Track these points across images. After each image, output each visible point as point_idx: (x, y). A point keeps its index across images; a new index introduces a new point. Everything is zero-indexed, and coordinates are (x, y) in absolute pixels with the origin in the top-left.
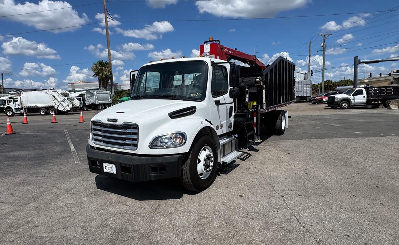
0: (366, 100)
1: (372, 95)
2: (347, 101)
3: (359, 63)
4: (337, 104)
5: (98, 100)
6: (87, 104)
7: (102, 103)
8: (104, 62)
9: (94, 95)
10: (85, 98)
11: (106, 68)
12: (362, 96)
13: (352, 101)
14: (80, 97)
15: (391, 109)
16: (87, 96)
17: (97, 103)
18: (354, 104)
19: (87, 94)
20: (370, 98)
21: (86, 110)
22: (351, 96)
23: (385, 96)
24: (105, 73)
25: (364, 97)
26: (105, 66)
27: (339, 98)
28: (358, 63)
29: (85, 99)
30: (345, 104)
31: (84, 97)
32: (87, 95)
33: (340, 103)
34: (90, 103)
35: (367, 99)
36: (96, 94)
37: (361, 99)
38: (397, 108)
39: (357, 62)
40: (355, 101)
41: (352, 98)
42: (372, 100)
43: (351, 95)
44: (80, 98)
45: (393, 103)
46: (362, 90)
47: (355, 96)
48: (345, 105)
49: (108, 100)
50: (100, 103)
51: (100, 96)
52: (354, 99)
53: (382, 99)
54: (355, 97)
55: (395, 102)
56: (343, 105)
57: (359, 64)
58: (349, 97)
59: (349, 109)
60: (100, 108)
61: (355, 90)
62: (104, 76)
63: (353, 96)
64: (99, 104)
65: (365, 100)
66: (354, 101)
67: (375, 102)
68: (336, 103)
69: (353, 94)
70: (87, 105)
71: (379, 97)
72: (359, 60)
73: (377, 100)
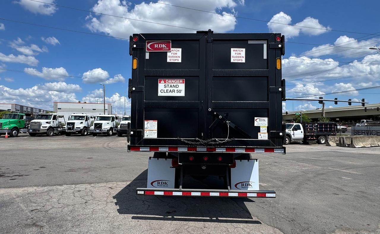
0: (303, 136)
1: (308, 130)
2: (288, 136)
12: (300, 131)
15: (330, 146)
18: (294, 139)
20: (307, 134)
22: (291, 131)
23: (318, 132)
25: (302, 132)
35: (304, 135)
37: (300, 134)
38: (335, 145)
42: (308, 136)
43: (291, 129)
45: (331, 140)
46: (299, 125)
48: (286, 140)
52: (293, 134)
53: (316, 135)
54: (295, 132)
55: (333, 139)
58: (289, 132)
59: (290, 144)
61: (293, 125)
63: (293, 131)
66: (294, 136)
67: (311, 138)
69: (293, 129)
71: (313, 133)
73: (312, 136)
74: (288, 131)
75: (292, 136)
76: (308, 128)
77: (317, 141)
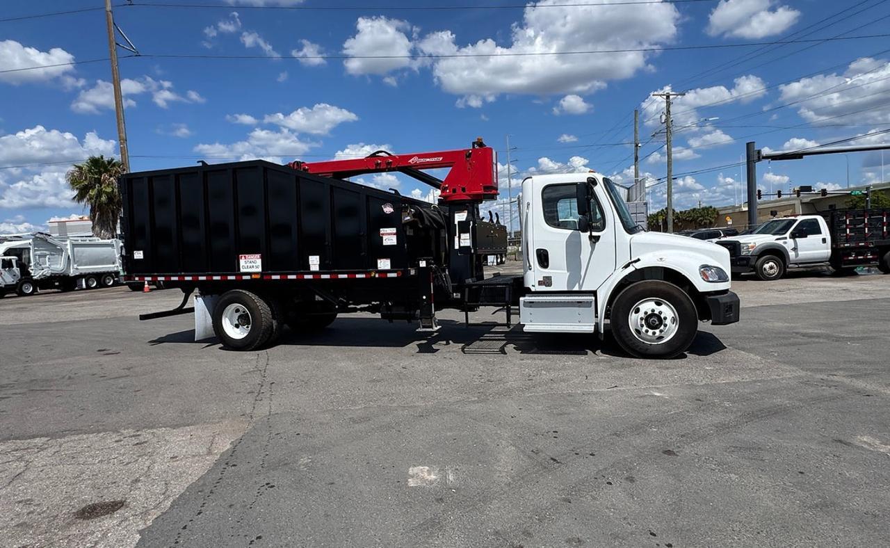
0: (830, 251)
1: (847, 234)
2: (776, 253)
3: (759, 157)
4: (747, 265)
5: (75, 263)
6: (36, 274)
7: (91, 271)
8: (106, 159)
9: (61, 250)
10: (29, 258)
11: (111, 176)
12: (818, 237)
13: (790, 254)
14: (9, 258)
16: (38, 253)
17: (72, 273)
18: (796, 264)
19: (35, 246)
20: (842, 246)
21: (31, 294)
22: (786, 238)
23: (884, 238)
24: (109, 190)
25: (824, 240)
26: (107, 171)
27: (752, 244)
28: (756, 158)
29: (29, 262)
30: (771, 264)
31: (27, 256)
32: (35, 250)
33: (758, 259)
34: (47, 272)
35: (832, 248)
36: (69, 247)
37: (816, 247)
39: (753, 157)
40: (800, 253)
41: (788, 244)
42: (848, 251)
43: (788, 235)
44: (10, 260)
46: (816, 219)
47: (797, 239)
48: (771, 268)
49: (114, 263)
50: (83, 272)
51: (83, 252)
52: (795, 249)
53: (875, 247)
54: (798, 243)
56: (767, 266)
57: (759, 160)
58: (781, 242)
59: (782, 278)
60: (84, 286)
61: (795, 221)
62: (104, 198)
63: (792, 240)
64: (81, 276)
65: (825, 251)
66: (797, 255)
67: (857, 255)
68: (745, 262)
69: (792, 233)
70: (36, 280)
71: (865, 240)
72: (759, 152)
73: (859, 251)
74: (777, 239)
75: (792, 254)
76: (846, 228)
77: (878, 263)
